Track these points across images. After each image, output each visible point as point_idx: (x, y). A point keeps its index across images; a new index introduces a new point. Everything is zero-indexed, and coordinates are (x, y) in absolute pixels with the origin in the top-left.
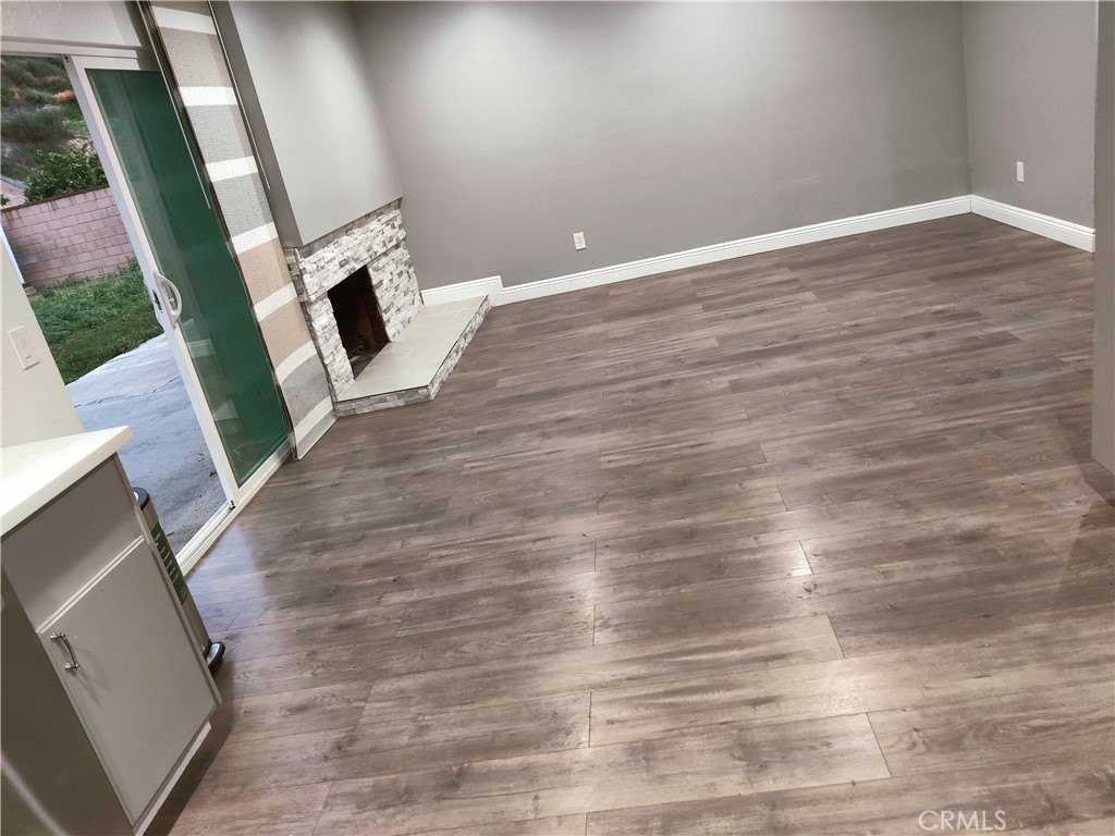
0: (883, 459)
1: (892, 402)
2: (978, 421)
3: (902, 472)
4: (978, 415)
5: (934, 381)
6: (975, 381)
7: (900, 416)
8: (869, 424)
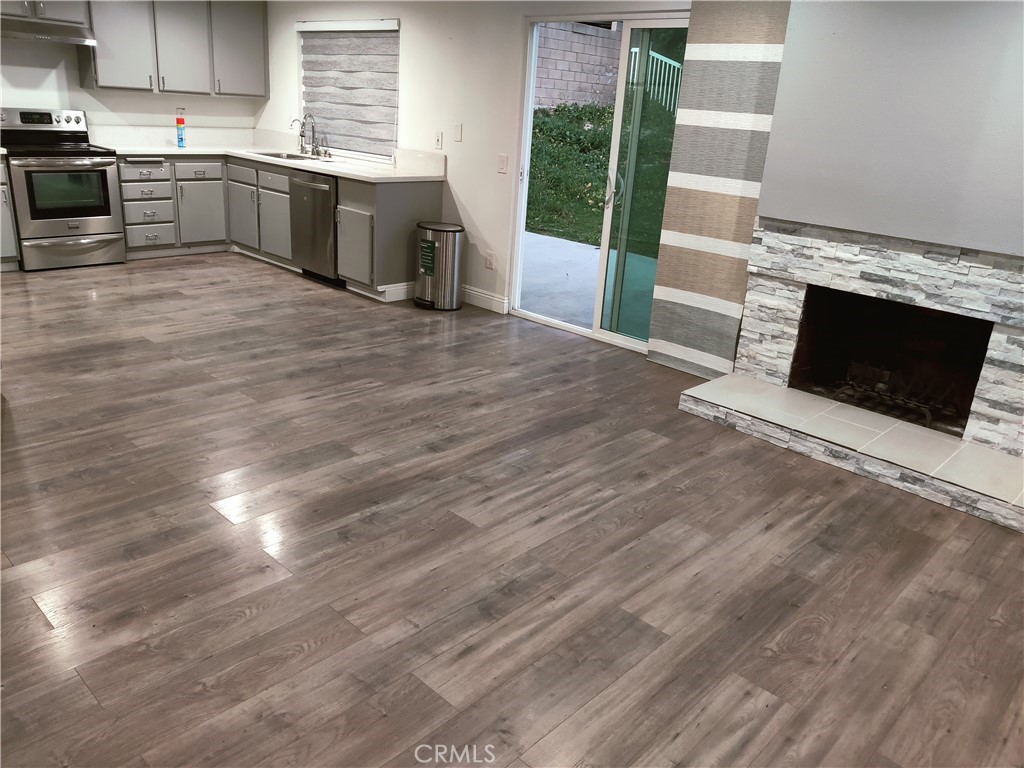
0: (150, 400)
1: (155, 444)
2: (74, 433)
3: (134, 395)
4: (74, 437)
5: (117, 472)
6: (72, 475)
7: (144, 432)
8: (170, 423)
